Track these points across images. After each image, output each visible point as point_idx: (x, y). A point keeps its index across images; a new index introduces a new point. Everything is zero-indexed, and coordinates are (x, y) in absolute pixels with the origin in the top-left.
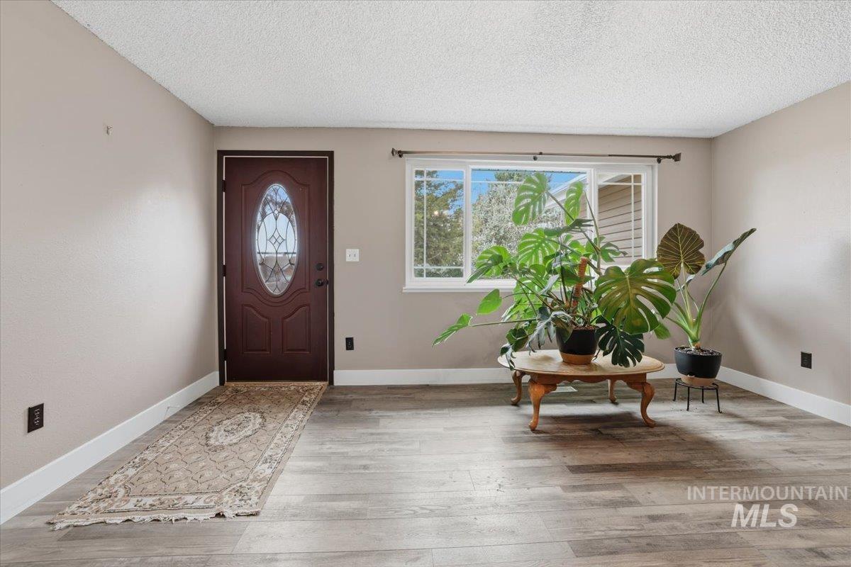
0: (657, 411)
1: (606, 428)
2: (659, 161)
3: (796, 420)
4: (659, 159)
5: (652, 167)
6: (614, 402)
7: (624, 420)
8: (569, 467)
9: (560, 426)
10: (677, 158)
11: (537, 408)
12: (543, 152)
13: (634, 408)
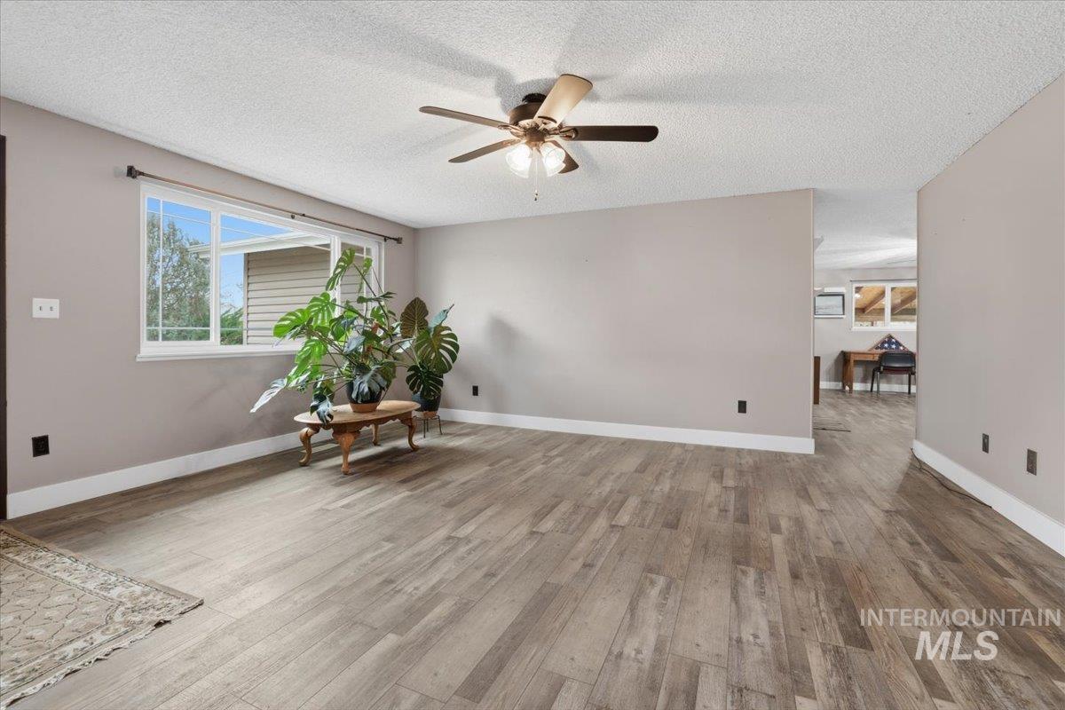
0: (419, 440)
1: (392, 458)
2: (385, 240)
3: (475, 429)
4: (386, 238)
5: (379, 244)
6: (376, 444)
7: (396, 452)
8: (400, 482)
9: (362, 466)
10: (398, 240)
11: (346, 458)
12: (306, 214)
13: (403, 443)
